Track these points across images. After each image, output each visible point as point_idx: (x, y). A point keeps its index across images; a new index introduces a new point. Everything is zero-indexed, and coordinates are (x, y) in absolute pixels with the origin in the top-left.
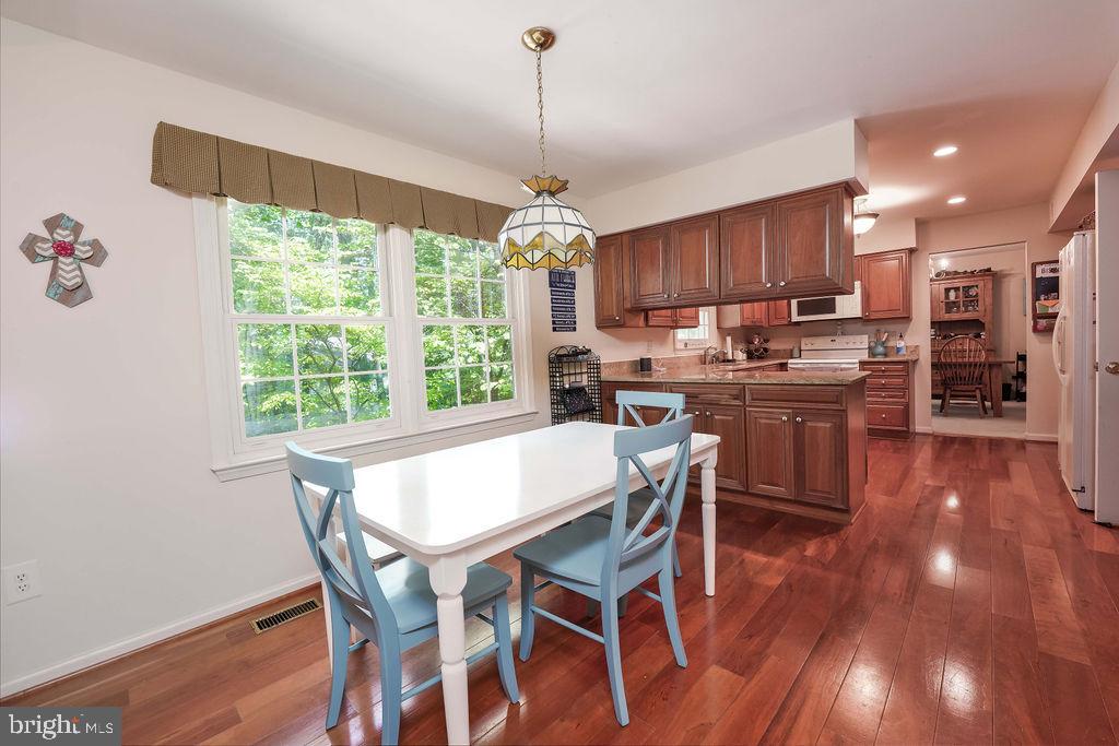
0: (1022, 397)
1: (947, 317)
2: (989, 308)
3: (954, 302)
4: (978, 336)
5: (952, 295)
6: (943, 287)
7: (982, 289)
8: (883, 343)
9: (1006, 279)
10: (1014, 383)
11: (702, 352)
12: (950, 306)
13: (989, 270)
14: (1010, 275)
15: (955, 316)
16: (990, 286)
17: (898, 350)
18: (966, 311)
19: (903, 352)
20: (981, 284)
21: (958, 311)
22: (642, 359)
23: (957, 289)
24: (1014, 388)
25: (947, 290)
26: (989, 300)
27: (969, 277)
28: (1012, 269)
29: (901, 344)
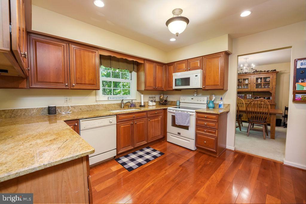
0: (285, 126)
1: (256, 90)
2: (274, 87)
3: (260, 84)
4: (269, 98)
5: (259, 81)
6: (255, 77)
7: (272, 78)
8: (213, 102)
9: (282, 75)
10: (283, 119)
11: (120, 102)
12: (258, 85)
13: (275, 70)
14: (284, 73)
15: (259, 90)
16: (275, 77)
17: (220, 106)
18: (265, 88)
19: (222, 107)
20: (271, 76)
21: (261, 88)
22: (49, 107)
23: (261, 78)
24: (283, 121)
25: (257, 79)
26: (274, 84)
27: (266, 73)
28: (286, 70)
29: (221, 103)
